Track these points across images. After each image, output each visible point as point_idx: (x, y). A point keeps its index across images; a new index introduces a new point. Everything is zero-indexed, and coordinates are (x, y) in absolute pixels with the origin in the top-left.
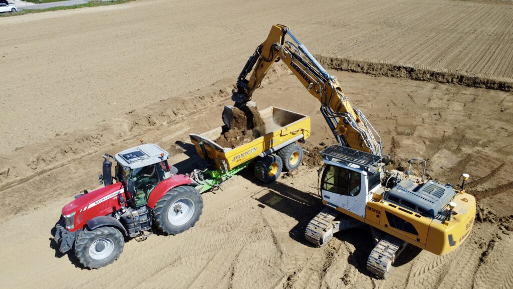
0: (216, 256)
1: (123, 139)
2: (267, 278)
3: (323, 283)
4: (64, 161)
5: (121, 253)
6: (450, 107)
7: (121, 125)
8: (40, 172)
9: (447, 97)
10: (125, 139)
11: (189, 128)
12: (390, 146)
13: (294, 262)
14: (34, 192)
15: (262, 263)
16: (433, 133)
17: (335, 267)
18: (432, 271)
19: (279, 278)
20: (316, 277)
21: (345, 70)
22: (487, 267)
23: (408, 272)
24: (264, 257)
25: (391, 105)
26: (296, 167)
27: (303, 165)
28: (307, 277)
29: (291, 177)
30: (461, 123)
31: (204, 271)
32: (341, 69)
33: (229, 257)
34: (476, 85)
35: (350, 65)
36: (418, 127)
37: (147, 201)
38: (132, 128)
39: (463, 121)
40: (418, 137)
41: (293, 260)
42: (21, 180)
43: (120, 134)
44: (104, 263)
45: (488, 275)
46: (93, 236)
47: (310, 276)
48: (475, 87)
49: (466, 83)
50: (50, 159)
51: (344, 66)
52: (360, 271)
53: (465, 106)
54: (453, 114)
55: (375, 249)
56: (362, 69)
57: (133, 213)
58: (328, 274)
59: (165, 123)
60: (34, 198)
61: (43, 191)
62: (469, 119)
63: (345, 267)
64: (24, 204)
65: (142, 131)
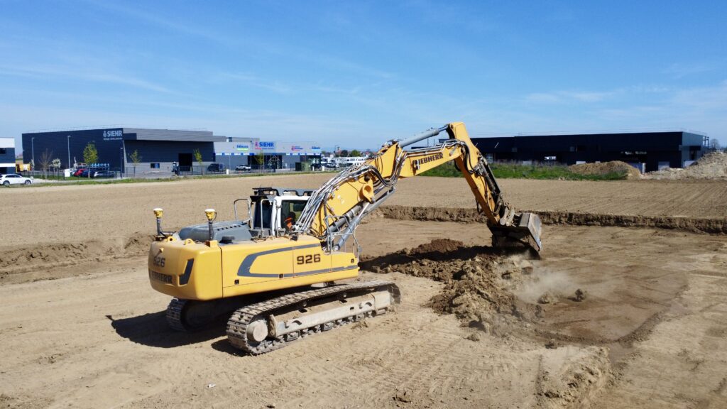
1: (113, 256)
4: (27, 267)
7: (114, 240)
10: (117, 256)
21: (431, 220)
32: (426, 219)
34: (588, 223)
35: (437, 213)
38: (129, 245)
43: (111, 250)
49: (576, 221)
50: (9, 260)
51: (429, 215)
53: (568, 236)
56: (451, 217)
62: (569, 243)
65: (141, 252)
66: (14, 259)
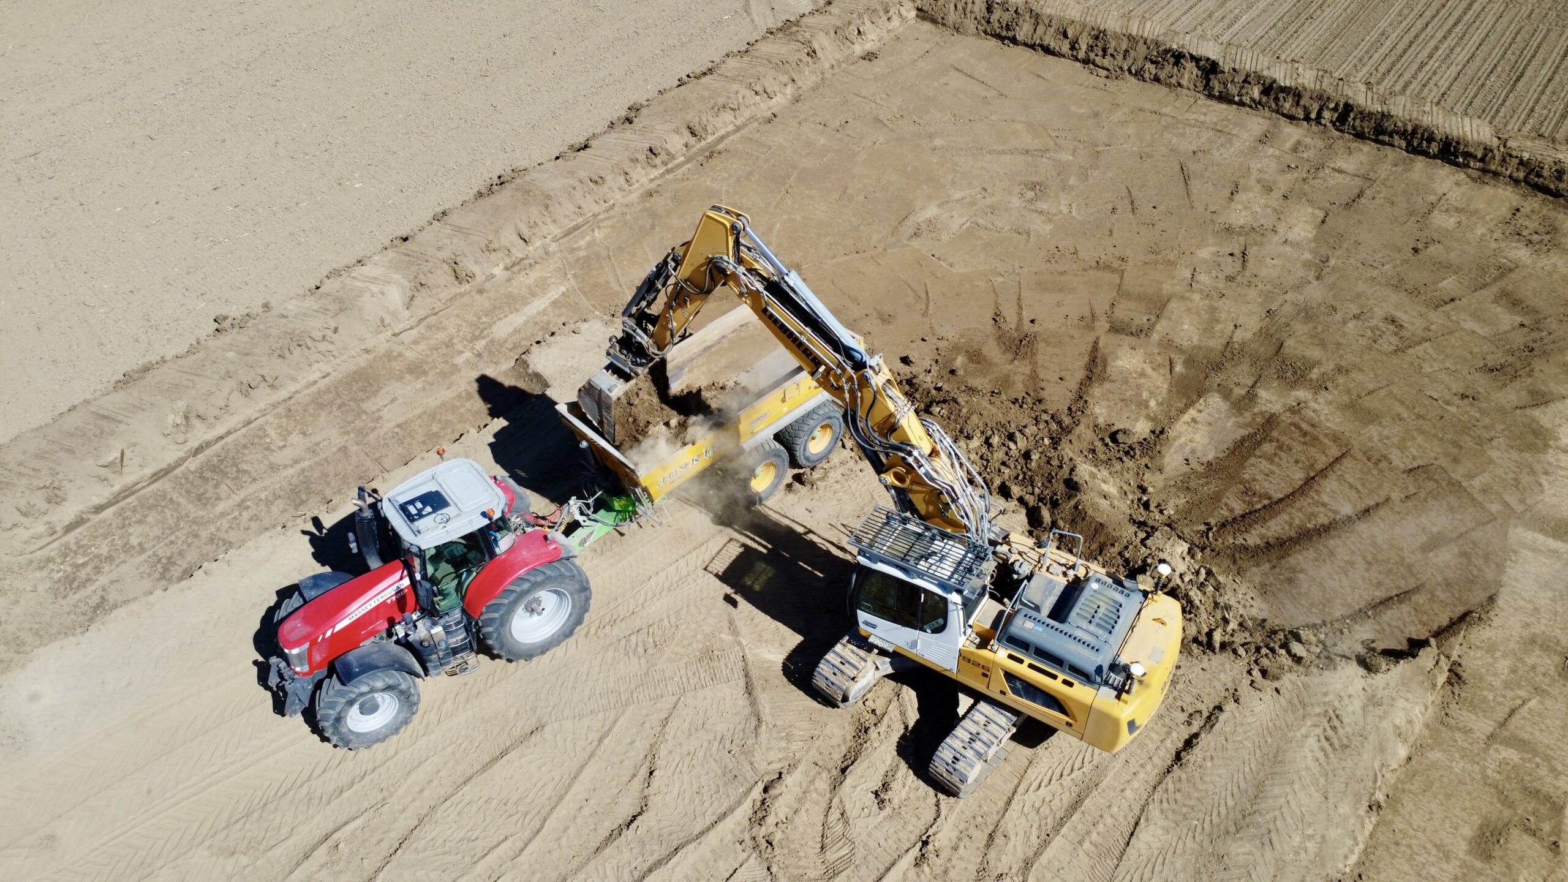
0: (619, 723)
1: (390, 333)
2: (721, 783)
3: (836, 801)
4: (250, 412)
5: (413, 714)
6: (1281, 229)
7: (383, 293)
8: (197, 449)
9: (1284, 182)
10: (397, 331)
11: (563, 289)
12: (1081, 374)
13: (783, 744)
14: (192, 509)
15: (716, 744)
16: (1205, 330)
17: (865, 764)
18: (1067, 781)
19: (747, 786)
20: (823, 784)
21: (1026, 45)
22: (1184, 776)
23: (1016, 782)
24: (721, 728)
25: (1124, 206)
26: (826, 456)
27: (844, 446)
28: (804, 785)
29: (809, 486)
30: (1289, 297)
31: (593, 761)
33: (647, 725)
34: (1381, 137)
35: (1041, 29)
36: (1173, 305)
37: (463, 598)
38: (412, 298)
39: (1299, 287)
40: (1160, 344)
41: (781, 738)
42: (155, 474)
43: (382, 321)
44: (381, 737)
45: (1178, 796)
47: (812, 782)
48: (1377, 141)
49: (1354, 128)
50: (217, 412)
52: (915, 774)
53: (1323, 222)
54: (1280, 256)
55: (948, 740)
56: (1073, 48)
57: (433, 631)
58: (849, 781)
59: (498, 271)
60: (195, 527)
61: (214, 506)
62: (1318, 278)
63: (888, 763)
64: (175, 549)
65: (439, 303)
66: (222, 405)
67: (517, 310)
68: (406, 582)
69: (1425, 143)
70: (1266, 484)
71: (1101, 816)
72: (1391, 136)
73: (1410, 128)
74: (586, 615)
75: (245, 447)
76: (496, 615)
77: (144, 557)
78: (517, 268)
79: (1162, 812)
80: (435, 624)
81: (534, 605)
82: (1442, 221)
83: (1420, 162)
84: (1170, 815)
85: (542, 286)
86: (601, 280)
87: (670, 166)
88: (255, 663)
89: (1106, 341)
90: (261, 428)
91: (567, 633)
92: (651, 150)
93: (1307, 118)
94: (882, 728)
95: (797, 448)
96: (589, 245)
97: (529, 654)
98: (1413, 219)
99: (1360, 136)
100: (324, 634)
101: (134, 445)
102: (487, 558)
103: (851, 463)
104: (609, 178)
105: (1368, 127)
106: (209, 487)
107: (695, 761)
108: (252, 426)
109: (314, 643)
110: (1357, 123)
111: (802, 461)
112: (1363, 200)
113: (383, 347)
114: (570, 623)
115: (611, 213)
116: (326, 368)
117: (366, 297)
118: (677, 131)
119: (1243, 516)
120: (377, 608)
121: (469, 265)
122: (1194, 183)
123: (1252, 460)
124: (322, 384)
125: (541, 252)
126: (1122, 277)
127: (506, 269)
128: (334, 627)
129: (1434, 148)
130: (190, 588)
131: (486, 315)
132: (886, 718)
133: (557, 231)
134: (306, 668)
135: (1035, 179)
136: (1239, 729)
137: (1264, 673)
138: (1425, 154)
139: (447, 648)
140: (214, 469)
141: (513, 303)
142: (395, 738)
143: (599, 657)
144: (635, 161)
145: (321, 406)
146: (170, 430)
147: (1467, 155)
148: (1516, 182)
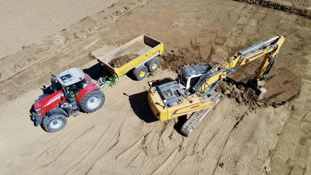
0: (112, 125)
1: (61, 49)
2: (135, 136)
3: (160, 139)
4: (30, 65)
5: (66, 124)
6: (249, 24)
7: (59, 40)
8: (18, 73)
9: (249, 15)
10: (62, 49)
11: (98, 40)
12: (209, 53)
13: (148, 128)
14: (17, 86)
15: (134, 128)
16: (235, 44)
17: (167, 131)
18: (211, 132)
19: (141, 136)
20: (157, 135)
22: (236, 130)
23: (200, 133)
24: (135, 125)
25: (216, 21)
26: (156, 69)
27: (160, 68)
28: (153, 136)
29: (152, 76)
30: (252, 37)
31: (106, 133)
33: (118, 125)
34: (269, 6)
36: (228, 39)
37: (76, 99)
38: (66, 41)
39: (254, 35)
40: (226, 46)
41: (148, 126)
42: (8, 78)
43: (59, 46)
44: (58, 129)
45: (236, 134)
46: (51, 119)
47: (155, 135)
48: (268, 7)
50: (22, 65)
52: (178, 132)
53: (258, 22)
54: (249, 29)
55: (185, 124)
57: (69, 106)
58: (163, 134)
59: (84, 36)
60: (17, 89)
61: (22, 84)
62: (258, 33)
63: (172, 130)
64: (13, 93)
66: (23, 63)
67: (89, 44)
68: (63, 95)
69: (278, 7)
70: (250, 73)
71: (219, 139)
72: (271, 6)
73: (274, 4)
74: (104, 103)
75: (29, 72)
76: (84, 102)
77: (5, 96)
78: (88, 36)
79: (232, 138)
80: (70, 104)
81: (92, 100)
82: (282, 21)
83: (277, 11)
84: (234, 138)
85: (94, 39)
86: (107, 38)
87: (121, 15)
88: (30, 116)
89: (214, 46)
90: (32, 69)
91: (100, 107)
92: (117, 12)
93: (253, 3)
94: (170, 123)
95: (150, 67)
96: (104, 31)
97: (91, 111)
98: (276, 21)
99: (264, 6)
100: (44, 106)
101: (4, 72)
102: (81, 89)
103: (161, 71)
104: (108, 17)
105: (266, 4)
106: (21, 81)
107: (129, 132)
108: (30, 68)
109: (42, 108)
110: (264, 4)
111: (151, 70)
112: (266, 18)
113: (60, 52)
114: (101, 104)
115: (109, 25)
116: (47, 56)
117: (55, 41)
118: (122, 8)
119: (245, 79)
120: (56, 101)
121: (78, 35)
122: (231, 16)
123: (247, 68)
124: (46, 60)
125: (94, 33)
126: (217, 34)
127: (86, 36)
128: (46, 105)
129: (280, 8)
130: (16, 101)
131: (82, 45)
132: (171, 121)
133: (97, 28)
134: (40, 114)
135: (198, 16)
136: (248, 120)
137: (252, 109)
138: (278, 9)
139: (73, 109)
140: (22, 77)
141: (88, 43)
142: (61, 130)
143: (107, 112)
144: (113, 14)
145: (46, 64)
146: (12, 69)
147: (286, 9)
148: (297, 14)
